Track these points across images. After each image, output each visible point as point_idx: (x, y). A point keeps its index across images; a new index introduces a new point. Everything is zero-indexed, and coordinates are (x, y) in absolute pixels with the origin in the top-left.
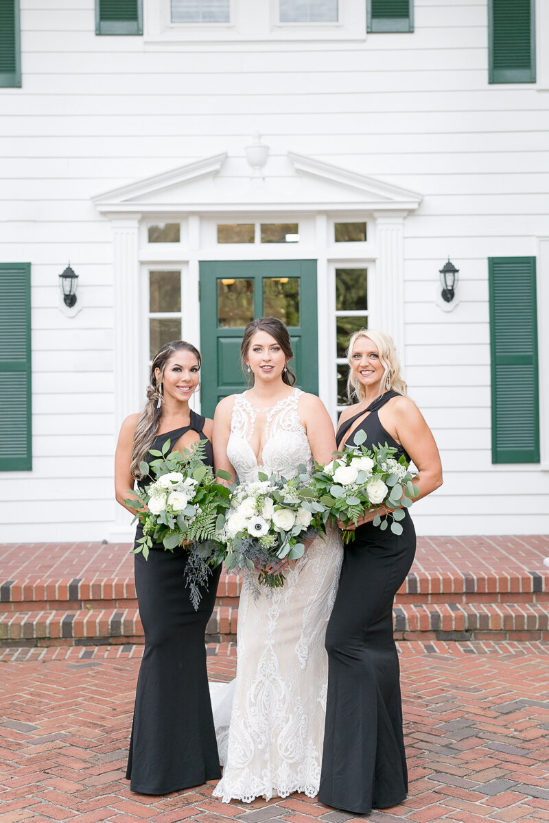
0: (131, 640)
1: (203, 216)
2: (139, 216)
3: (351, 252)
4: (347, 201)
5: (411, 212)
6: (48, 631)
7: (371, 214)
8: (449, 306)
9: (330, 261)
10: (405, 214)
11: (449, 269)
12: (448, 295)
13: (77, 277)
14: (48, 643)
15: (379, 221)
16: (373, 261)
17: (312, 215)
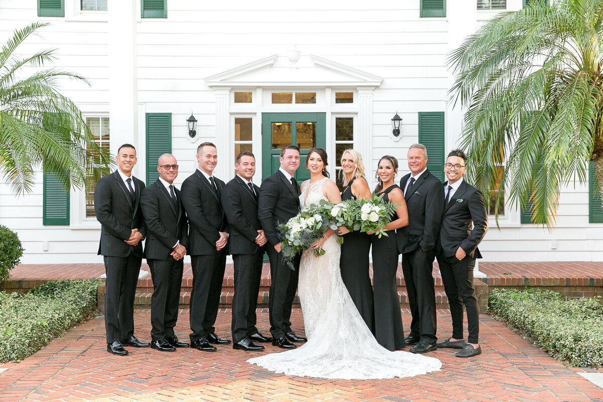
0: (225, 306)
1: (264, 89)
2: (230, 88)
3: (344, 109)
4: (343, 81)
5: (377, 87)
6: (183, 300)
7: (355, 88)
8: (397, 138)
9: (332, 113)
10: (374, 88)
11: (397, 118)
12: (397, 132)
13: (196, 121)
14: (184, 306)
15: (360, 92)
16: (356, 113)
17: (323, 89)
